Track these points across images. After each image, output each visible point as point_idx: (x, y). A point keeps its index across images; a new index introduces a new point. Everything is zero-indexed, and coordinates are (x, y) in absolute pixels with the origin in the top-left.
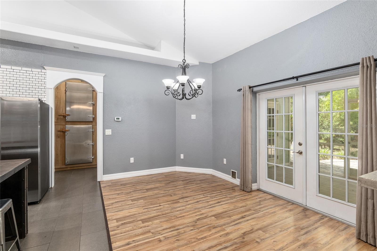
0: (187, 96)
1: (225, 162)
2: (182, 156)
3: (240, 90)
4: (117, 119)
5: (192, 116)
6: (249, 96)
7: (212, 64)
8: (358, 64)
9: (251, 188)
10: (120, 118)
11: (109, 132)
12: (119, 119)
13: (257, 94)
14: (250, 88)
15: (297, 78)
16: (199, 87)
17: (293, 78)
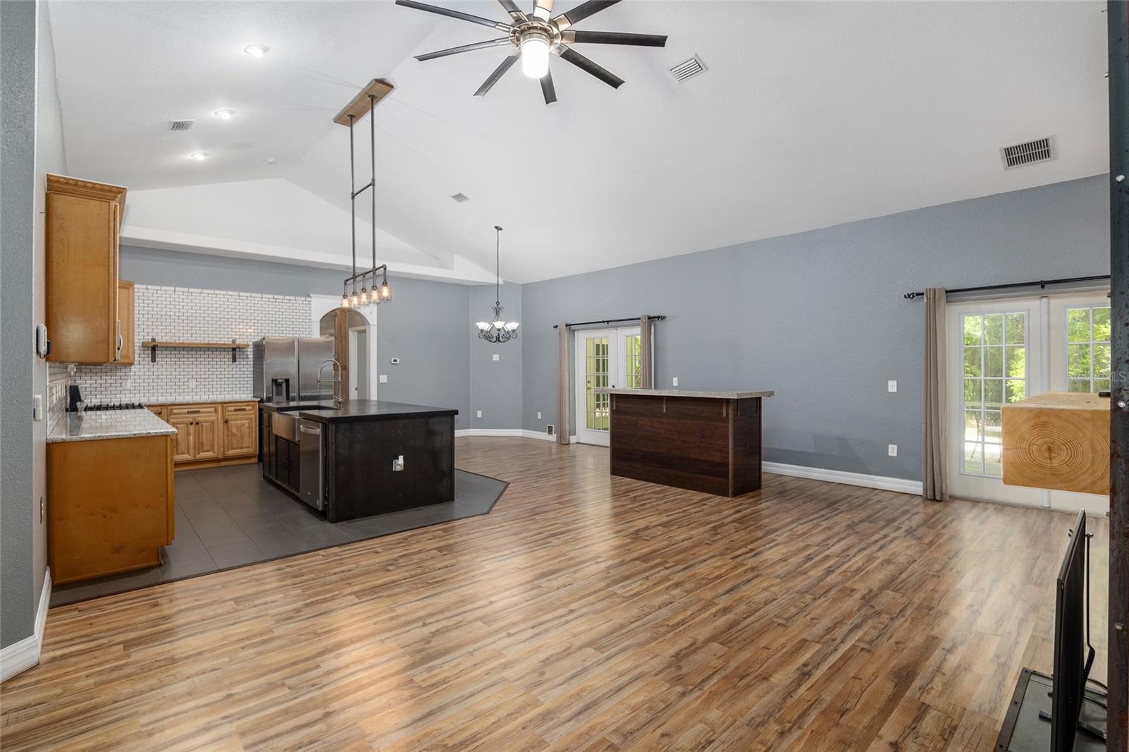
0: (501, 339)
1: (540, 417)
2: (479, 414)
3: (556, 327)
4: (394, 361)
5: (494, 356)
6: (566, 334)
7: (523, 285)
8: (640, 319)
9: (569, 440)
10: (398, 360)
11: (384, 379)
12: (396, 361)
13: (576, 333)
14: (567, 325)
15: (608, 322)
16: (513, 331)
17: (604, 322)
